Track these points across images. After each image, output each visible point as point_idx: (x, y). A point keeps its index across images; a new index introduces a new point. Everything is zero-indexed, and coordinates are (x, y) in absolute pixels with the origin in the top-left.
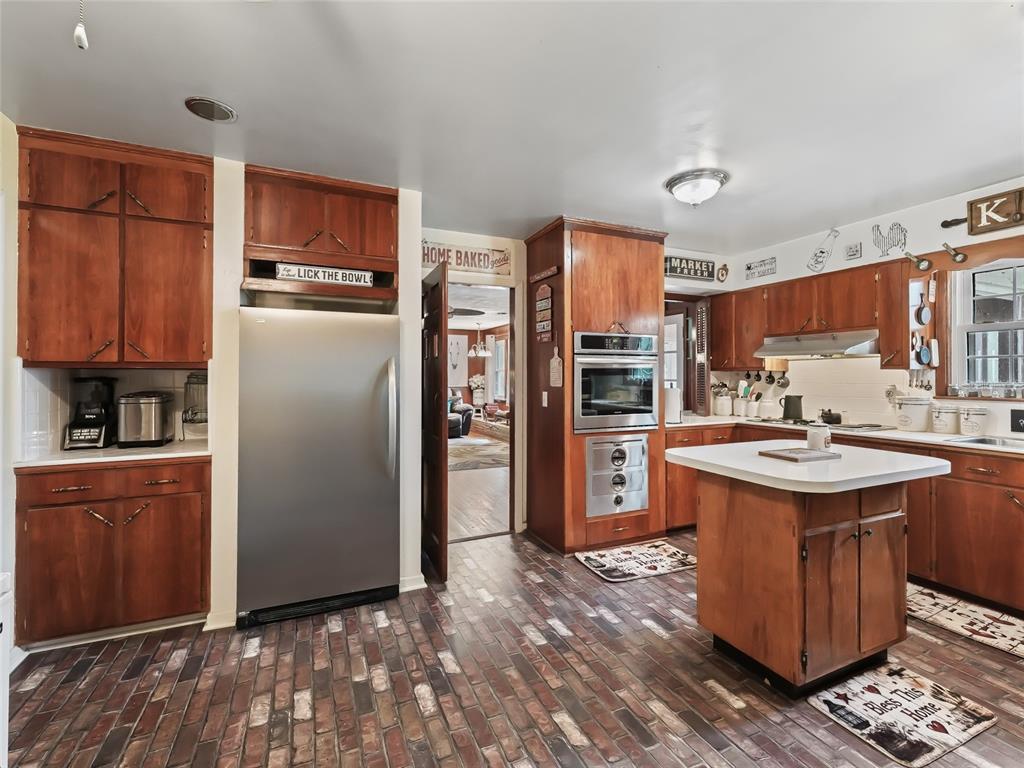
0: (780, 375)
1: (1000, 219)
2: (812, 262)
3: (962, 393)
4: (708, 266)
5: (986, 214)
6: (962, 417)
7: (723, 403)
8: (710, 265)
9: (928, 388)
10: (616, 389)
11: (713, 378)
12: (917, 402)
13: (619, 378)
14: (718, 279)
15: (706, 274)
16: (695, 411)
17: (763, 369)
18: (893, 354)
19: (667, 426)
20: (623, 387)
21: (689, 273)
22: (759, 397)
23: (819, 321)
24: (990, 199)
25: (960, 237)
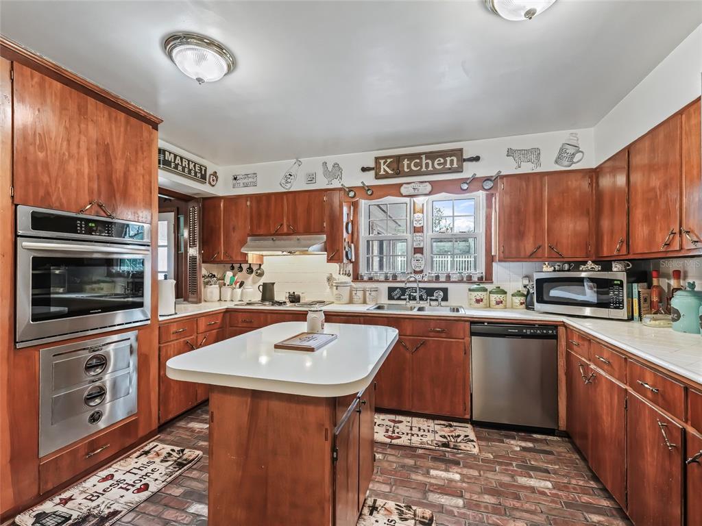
0: (257, 267)
1: (390, 172)
2: (283, 181)
3: (366, 278)
4: (201, 170)
5: (384, 167)
6: (367, 293)
7: (212, 291)
8: (203, 168)
9: (349, 275)
10: (98, 282)
11: (204, 270)
12: (344, 284)
13: (102, 270)
14: (210, 183)
15: (199, 175)
16: (186, 300)
17: (246, 262)
18: (334, 252)
19: (161, 319)
20: (108, 279)
21: (183, 171)
22: (242, 284)
23: (288, 226)
24: (385, 158)
25: (369, 179)
